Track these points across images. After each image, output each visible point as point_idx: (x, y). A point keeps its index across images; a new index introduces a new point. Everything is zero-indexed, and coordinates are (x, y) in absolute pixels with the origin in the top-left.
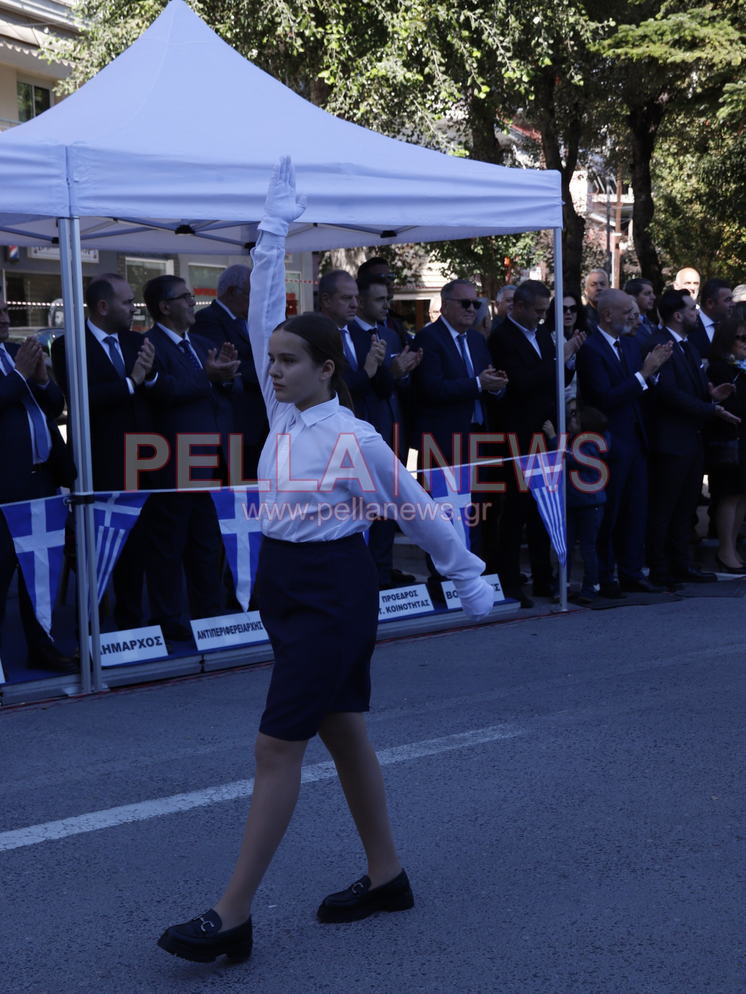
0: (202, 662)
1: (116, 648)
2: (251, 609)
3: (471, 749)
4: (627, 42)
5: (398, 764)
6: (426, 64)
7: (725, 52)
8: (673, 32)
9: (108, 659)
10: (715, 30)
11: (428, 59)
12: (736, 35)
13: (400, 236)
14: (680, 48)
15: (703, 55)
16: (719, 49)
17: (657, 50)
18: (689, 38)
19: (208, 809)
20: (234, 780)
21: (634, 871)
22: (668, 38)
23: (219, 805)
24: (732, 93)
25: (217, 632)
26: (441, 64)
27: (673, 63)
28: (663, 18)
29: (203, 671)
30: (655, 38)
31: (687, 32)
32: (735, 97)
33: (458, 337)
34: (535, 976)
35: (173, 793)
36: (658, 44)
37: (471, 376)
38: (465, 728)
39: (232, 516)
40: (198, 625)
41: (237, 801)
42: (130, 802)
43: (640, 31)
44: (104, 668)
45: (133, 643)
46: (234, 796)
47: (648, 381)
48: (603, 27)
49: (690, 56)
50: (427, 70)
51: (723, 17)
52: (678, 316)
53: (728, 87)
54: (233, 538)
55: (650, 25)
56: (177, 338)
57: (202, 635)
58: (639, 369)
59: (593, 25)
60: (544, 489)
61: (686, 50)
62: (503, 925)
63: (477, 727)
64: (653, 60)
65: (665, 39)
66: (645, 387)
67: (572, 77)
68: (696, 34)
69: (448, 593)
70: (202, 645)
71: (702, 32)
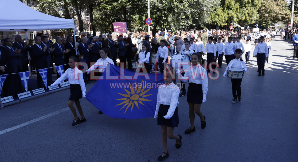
0: (20, 101)
1: (4, 100)
2: (28, 91)
3: (63, 112)
5: (52, 116)
9: (3, 102)
19: (19, 129)
20: (24, 122)
23: (22, 127)
24: (102, 5)
25: (22, 95)
29: (20, 102)
33: (59, 45)
35: (14, 126)
37: (62, 51)
38: (63, 108)
39: (23, 77)
40: (19, 95)
41: (24, 126)
42: (6, 129)
44: (2, 104)
45: (7, 99)
46: (24, 125)
52: (92, 40)
54: (23, 81)
56: (10, 48)
57: (20, 96)
63: (65, 108)
66: (89, 51)
69: (61, 85)
70: (20, 98)
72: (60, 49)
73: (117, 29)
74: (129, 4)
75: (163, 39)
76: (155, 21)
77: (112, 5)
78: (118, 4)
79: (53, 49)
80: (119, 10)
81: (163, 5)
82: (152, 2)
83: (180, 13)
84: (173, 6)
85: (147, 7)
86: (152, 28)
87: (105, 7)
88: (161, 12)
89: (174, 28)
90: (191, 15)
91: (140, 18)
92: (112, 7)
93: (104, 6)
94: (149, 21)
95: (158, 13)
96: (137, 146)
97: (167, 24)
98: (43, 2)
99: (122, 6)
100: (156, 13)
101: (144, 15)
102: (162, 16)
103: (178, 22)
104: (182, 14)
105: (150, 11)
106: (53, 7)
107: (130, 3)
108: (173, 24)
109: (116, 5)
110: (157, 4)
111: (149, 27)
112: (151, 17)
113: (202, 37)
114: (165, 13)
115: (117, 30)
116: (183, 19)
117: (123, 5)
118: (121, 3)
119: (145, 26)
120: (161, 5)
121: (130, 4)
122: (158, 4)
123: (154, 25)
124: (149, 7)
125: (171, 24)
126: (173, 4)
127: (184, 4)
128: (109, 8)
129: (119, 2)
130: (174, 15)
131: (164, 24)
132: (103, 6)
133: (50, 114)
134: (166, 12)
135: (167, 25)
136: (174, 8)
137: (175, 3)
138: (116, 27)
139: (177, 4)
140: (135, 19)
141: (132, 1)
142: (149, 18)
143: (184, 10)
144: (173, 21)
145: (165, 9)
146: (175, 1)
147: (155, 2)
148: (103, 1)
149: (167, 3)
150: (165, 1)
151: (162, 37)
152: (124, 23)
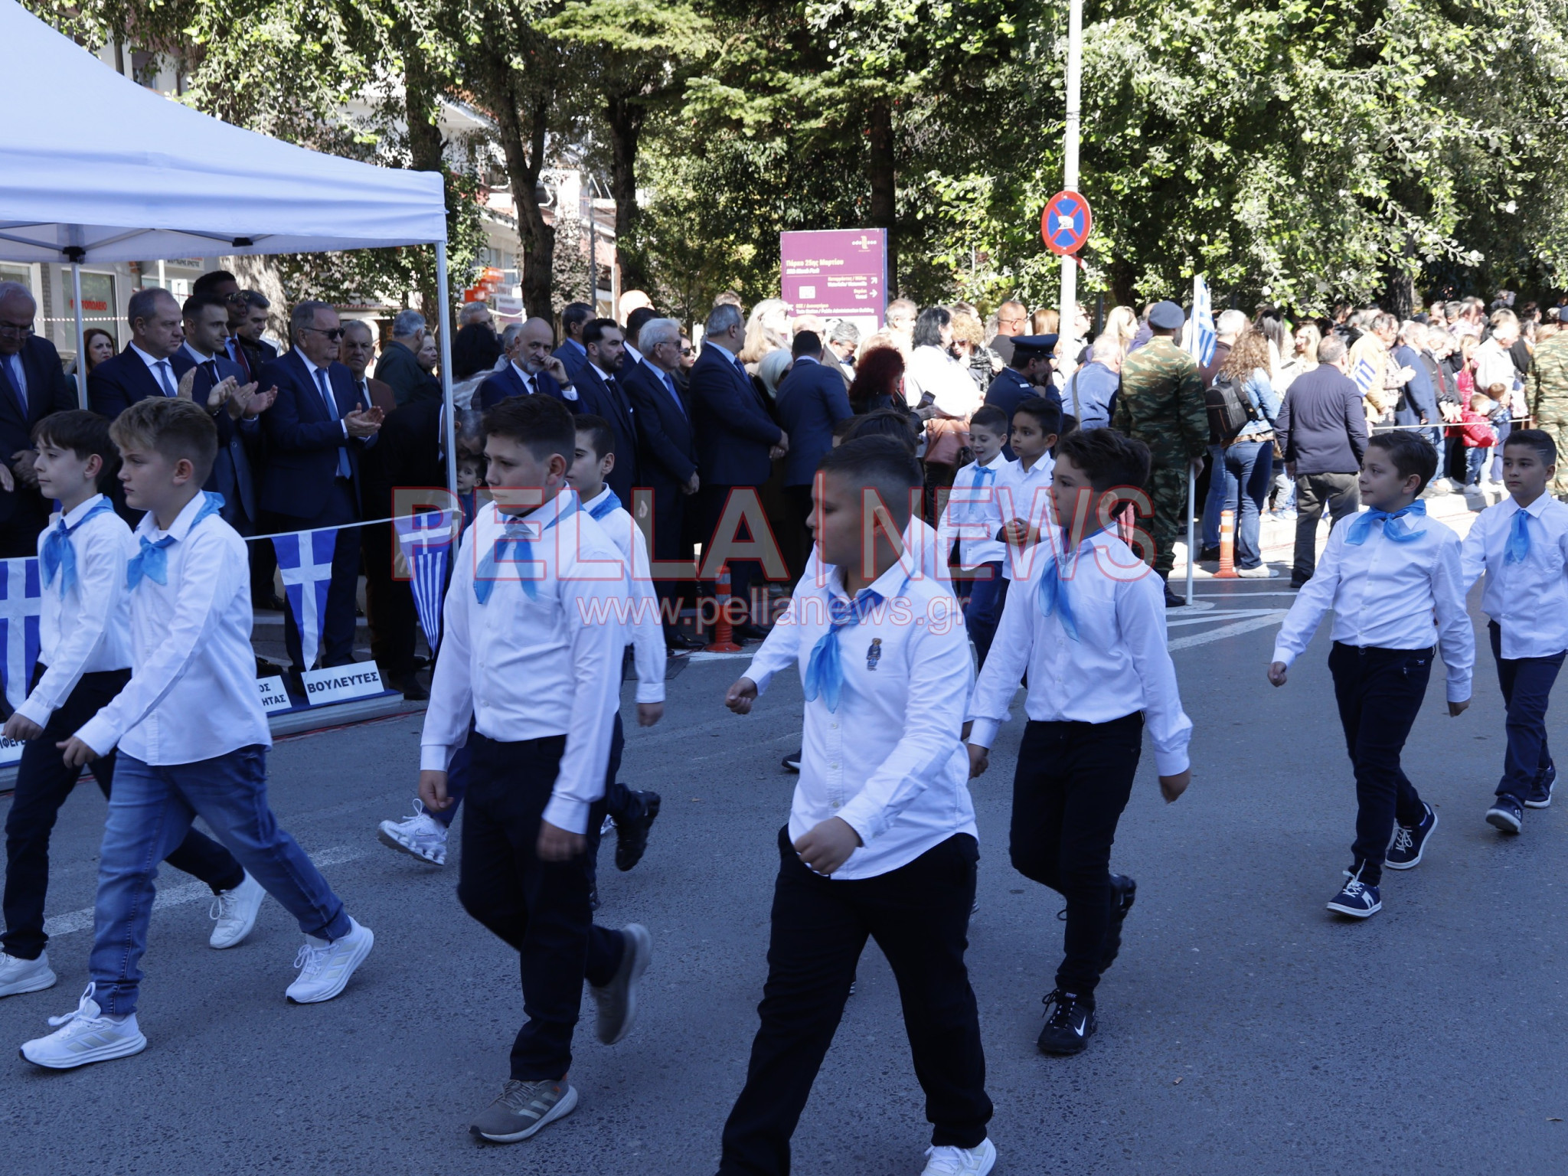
4: (576, 22)
6: (323, 31)
7: (688, 41)
8: (627, 14)
10: (676, 16)
11: (326, 26)
12: (699, 23)
13: (256, 246)
14: (636, 33)
15: (663, 43)
16: (681, 37)
17: (611, 33)
18: (647, 23)
21: (439, 1018)
22: (622, 20)
24: (696, 89)
26: (341, 32)
27: (630, 50)
30: (608, 19)
31: (644, 15)
32: (700, 94)
33: (316, 371)
34: (275, 1159)
36: (612, 27)
37: (334, 418)
43: (591, 10)
49: (647, 43)
50: (325, 39)
51: (683, 3)
53: (692, 81)
55: (603, 4)
60: (421, 558)
61: (643, 36)
62: (256, 1099)
64: (608, 45)
65: (620, 21)
67: (510, 60)
68: (653, 17)
69: (311, 686)
71: (661, 16)
72: (323, 402)
73: (807, 281)
74: (913, 79)
75: (1177, 362)
76: (1121, 225)
77: (782, 89)
78: (828, 83)
79: (264, 395)
80: (832, 130)
81: (1202, 91)
82: (1103, 67)
83: (1346, 156)
84: (1284, 97)
85: (1057, 110)
86: (1097, 281)
87: (721, 108)
88: (1181, 150)
89: (1283, 282)
90: (1446, 172)
91: (1004, 201)
92: (776, 111)
93: (711, 100)
94: (1066, 222)
95: (1158, 155)
96: (826, 1163)
97: (1224, 251)
98: (231, 56)
99: (860, 100)
100: (1138, 158)
101: (1038, 174)
102: (1188, 181)
103: (1331, 236)
104: (1362, 160)
105: (1087, 137)
106: (313, 96)
107: (924, 73)
108: (1281, 249)
109: (809, 93)
110: (1144, 78)
111: (1069, 265)
112: (1095, 189)
113: (1542, 364)
114: (1210, 156)
115: (807, 292)
116: (1370, 204)
117: (866, 92)
118: (850, 74)
120: (1177, 81)
121: (927, 87)
122: (1152, 76)
123: (1115, 256)
124: (1074, 104)
125: (1257, 248)
126: (1291, 81)
127: (1385, 70)
128: (753, 111)
129: (830, 66)
130: (1295, 170)
131: (1204, 250)
132: (702, 101)
133: (180, 889)
134: (1220, 150)
135: (1225, 261)
136: (1292, 113)
137: (1306, 69)
138: (804, 267)
139: (1321, 79)
140: (964, 205)
141: (939, 52)
142: (1071, 195)
143: (1382, 132)
144: (1279, 222)
145: (1218, 119)
146: (1311, 54)
147: (1125, 57)
148: (712, 56)
149: (1236, 66)
150: (1216, 56)
151: (1167, 343)
152: (864, 238)
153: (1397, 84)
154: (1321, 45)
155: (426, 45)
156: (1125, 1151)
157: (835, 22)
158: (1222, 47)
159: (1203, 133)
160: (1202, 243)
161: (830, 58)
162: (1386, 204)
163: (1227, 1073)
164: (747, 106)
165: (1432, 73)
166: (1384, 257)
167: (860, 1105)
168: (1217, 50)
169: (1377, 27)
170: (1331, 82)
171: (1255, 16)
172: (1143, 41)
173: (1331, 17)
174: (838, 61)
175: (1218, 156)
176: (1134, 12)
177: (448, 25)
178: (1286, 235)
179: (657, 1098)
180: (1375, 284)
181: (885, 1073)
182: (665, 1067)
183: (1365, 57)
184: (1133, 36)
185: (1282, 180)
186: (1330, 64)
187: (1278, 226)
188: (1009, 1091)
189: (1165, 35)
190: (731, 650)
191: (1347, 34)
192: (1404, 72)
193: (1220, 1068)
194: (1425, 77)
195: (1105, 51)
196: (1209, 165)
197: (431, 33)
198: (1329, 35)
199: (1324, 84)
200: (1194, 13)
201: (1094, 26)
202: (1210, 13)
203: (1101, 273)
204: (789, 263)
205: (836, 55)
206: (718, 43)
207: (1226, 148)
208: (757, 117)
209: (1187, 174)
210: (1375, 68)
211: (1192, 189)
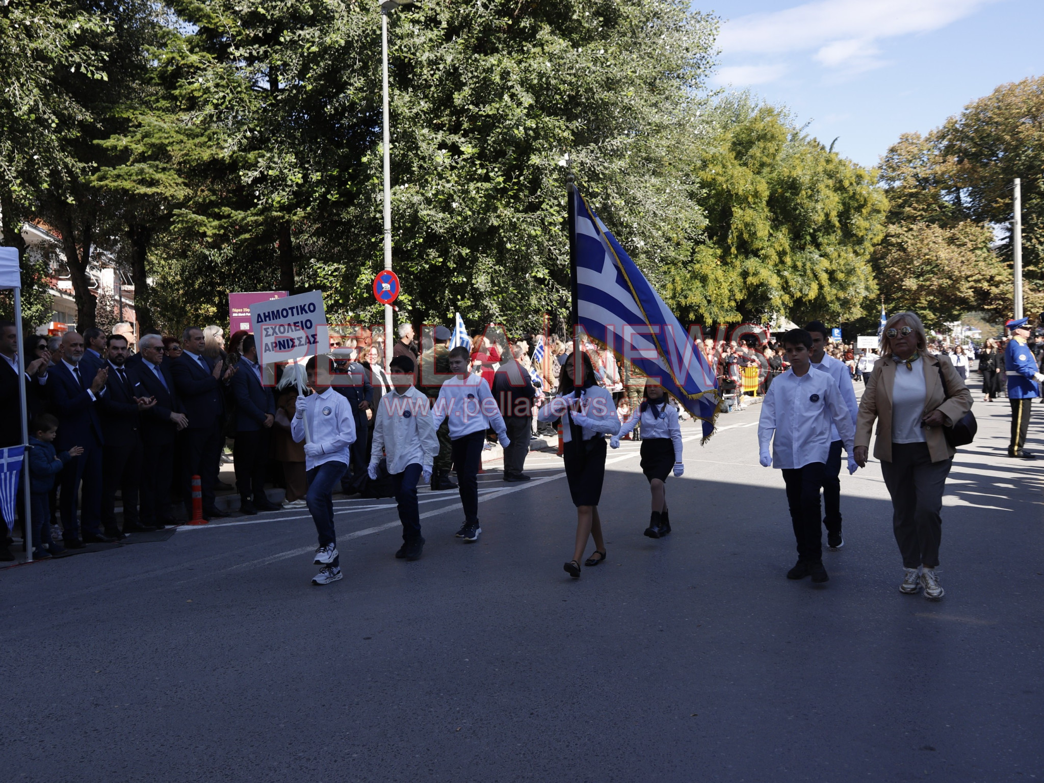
7: (173, 190)
8: (137, 174)
10: (166, 176)
12: (180, 180)
14: (143, 185)
15: (159, 191)
16: (169, 188)
17: (127, 185)
18: (149, 180)
22: (134, 177)
24: (179, 216)
27: (139, 194)
28: (131, 165)
30: (126, 177)
31: (147, 175)
32: (181, 219)
36: (128, 181)
43: (116, 172)
47: (96, 395)
48: (88, 167)
49: (149, 191)
51: (170, 169)
53: (176, 211)
55: (123, 169)
58: (90, 387)
59: (81, 165)
61: (148, 187)
64: (125, 191)
65: (132, 178)
66: (94, 399)
67: (67, 198)
68: (153, 176)
71: (158, 176)
73: (245, 320)
74: (300, 212)
76: (416, 290)
77: (229, 216)
78: (253, 215)
80: (257, 240)
81: (454, 221)
82: (402, 207)
83: (527, 257)
84: (496, 224)
85: (379, 229)
87: (193, 226)
88: (445, 251)
89: (500, 318)
92: (224, 228)
93: (187, 222)
94: (386, 286)
95: (433, 253)
99: (270, 223)
101: (369, 262)
102: (449, 268)
104: (536, 259)
105: (395, 243)
107: (307, 209)
108: (498, 303)
109: (244, 219)
110: (425, 212)
111: (389, 310)
112: (400, 269)
114: (460, 255)
116: (541, 281)
117: (275, 219)
118: (266, 209)
119: (374, 309)
120: (441, 215)
121: (309, 217)
122: (429, 212)
123: (413, 305)
124: (388, 225)
125: (486, 302)
127: (543, 214)
128: (210, 227)
129: (257, 204)
130: (502, 262)
131: (459, 303)
132: (182, 221)
135: (470, 309)
136: (500, 235)
137: (505, 212)
138: (242, 312)
139: (513, 217)
140: (331, 278)
141: (315, 200)
142: (388, 272)
143: (545, 245)
144: (496, 288)
145: (462, 235)
146: (507, 205)
147: (414, 202)
148: (187, 198)
149: (470, 210)
150: (461, 204)
151: (442, 347)
152: (276, 296)
153: (550, 221)
154: (512, 201)
155: (15, 188)
156: (430, 770)
157: (256, 181)
158: (463, 199)
159: (456, 243)
160: (458, 300)
161: (256, 201)
162: (549, 282)
163: (485, 722)
164: (208, 225)
165: (566, 216)
166: (550, 308)
167: (275, 764)
168: (461, 201)
169: (539, 193)
170: (518, 219)
171: (479, 184)
172: (423, 195)
173: (516, 187)
174: (260, 202)
175: (464, 254)
176: (419, 180)
177: (28, 176)
178: (500, 296)
179: (148, 774)
180: (546, 321)
181: (290, 744)
182: (154, 755)
183: (533, 208)
184: (417, 192)
185: (497, 267)
186: (517, 210)
187: (495, 291)
188: (363, 746)
189: (434, 192)
190: (202, 524)
191: (525, 196)
192: (553, 215)
193: (481, 720)
194: (563, 217)
195: (403, 199)
196: (461, 260)
197: (18, 181)
198: (516, 197)
199: (514, 220)
200: (448, 182)
201: (397, 187)
202: (456, 182)
203: (407, 314)
204: (234, 310)
205: (259, 199)
206: (191, 192)
207: (468, 251)
208: (214, 231)
209: (448, 264)
210: (538, 212)
211: (450, 272)
